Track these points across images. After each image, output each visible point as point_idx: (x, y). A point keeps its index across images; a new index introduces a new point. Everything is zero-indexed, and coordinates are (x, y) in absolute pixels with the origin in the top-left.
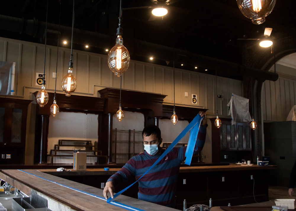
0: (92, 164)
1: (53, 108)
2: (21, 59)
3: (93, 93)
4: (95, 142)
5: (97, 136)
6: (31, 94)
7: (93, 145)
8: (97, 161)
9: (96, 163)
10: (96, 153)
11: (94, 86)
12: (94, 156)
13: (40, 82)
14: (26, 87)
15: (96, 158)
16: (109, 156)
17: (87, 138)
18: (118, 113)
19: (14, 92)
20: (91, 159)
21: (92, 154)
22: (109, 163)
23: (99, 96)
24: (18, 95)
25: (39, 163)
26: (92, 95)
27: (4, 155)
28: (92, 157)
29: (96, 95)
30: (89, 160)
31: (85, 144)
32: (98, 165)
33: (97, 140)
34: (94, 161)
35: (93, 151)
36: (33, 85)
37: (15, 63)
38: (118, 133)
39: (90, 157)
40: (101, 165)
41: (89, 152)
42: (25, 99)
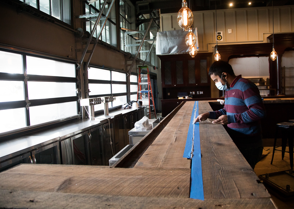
0: (265, 96)
1: (216, 57)
2: (204, 24)
3: (263, 40)
4: (267, 79)
5: (269, 74)
6: (213, 48)
7: (266, 81)
8: (270, 93)
9: (268, 95)
10: (269, 87)
11: (264, 34)
12: (267, 89)
13: (219, 38)
14: (209, 44)
15: (269, 91)
16: (278, 88)
17: (260, 76)
18: (272, 54)
19: (199, 49)
20: (264, 92)
21: (265, 88)
22: (279, 95)
23: (269, 42)
24: (204, 50)
25: (222, 96)
26: (262, 41)
27: (198, 92)
28: (265, 91)
29: (265, 41)
30: (263, 93)
31: (259, 81)
32: (271, 96)
33: (269, 77)
34: (267, 93)
35: (265, 86)
36: (214, 41)
37: (197, 28)
38: (286, 70)
39: (263, 91)
40: (272, 96)
41: (263, 87)
42: (209, 52)
